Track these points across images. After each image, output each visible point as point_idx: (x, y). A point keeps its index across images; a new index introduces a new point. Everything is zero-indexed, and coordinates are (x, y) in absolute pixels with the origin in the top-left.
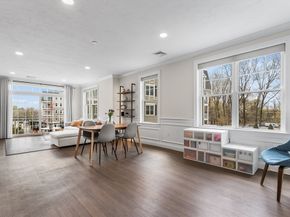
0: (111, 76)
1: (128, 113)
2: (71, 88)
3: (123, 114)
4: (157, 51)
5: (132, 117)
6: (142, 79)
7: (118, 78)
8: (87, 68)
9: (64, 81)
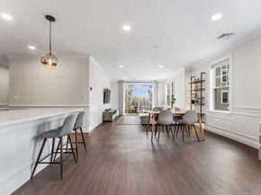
0: (183, 69)
1: (198, 101)
2: (157, 82)
3: (193, 102)
4: (221, 34)
5: (202, 104)
6: (212, 67)
7: (189, 70)
8: (161, 66)
9: (151, 78)
